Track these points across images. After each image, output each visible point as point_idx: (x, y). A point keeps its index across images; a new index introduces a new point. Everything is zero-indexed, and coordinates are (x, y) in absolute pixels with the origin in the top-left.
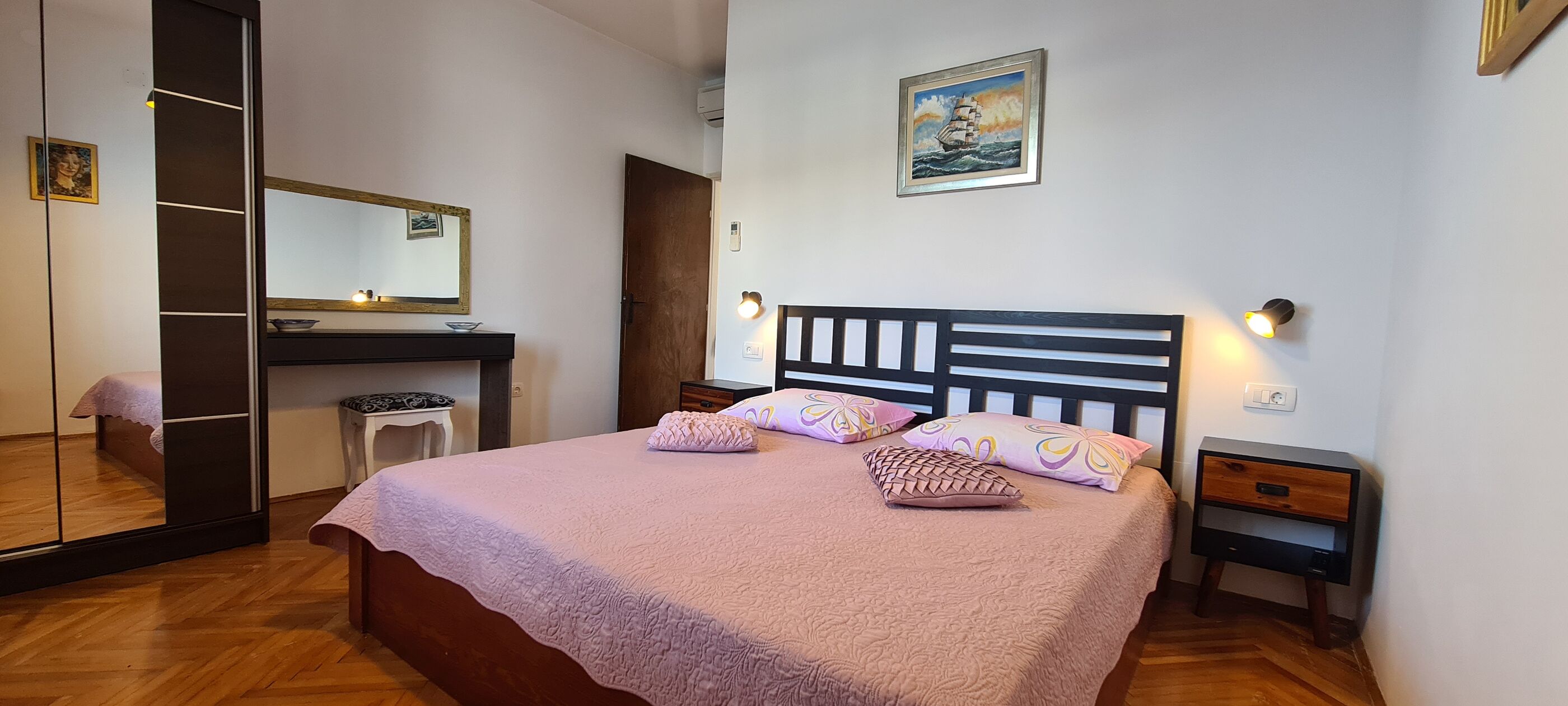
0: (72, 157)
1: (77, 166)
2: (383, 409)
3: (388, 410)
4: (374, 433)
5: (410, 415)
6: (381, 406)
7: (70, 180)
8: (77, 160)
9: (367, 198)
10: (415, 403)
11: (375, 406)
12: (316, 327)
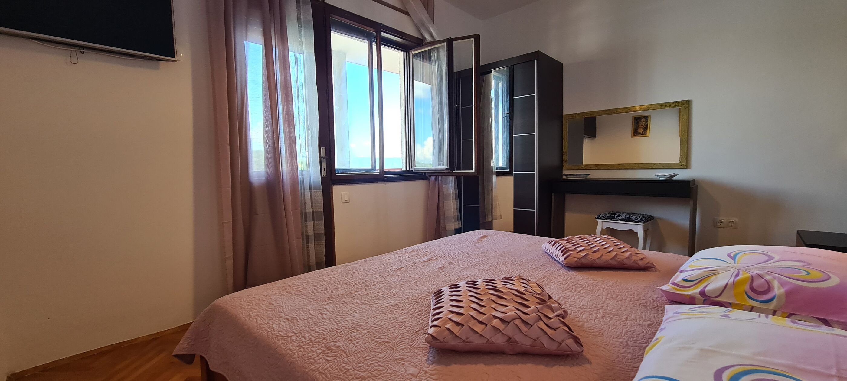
0: (643, 120)
1: (644, 123)
2: (604, 218)
3: (607, 219)
4: (600, 229)
5: (612, 223)
6: (603, 217)
7: (642, 129)
8: (644, 120)
9: (622, 111)
10: (620, 218)
11: (601, 216)
12: (589, 177)
